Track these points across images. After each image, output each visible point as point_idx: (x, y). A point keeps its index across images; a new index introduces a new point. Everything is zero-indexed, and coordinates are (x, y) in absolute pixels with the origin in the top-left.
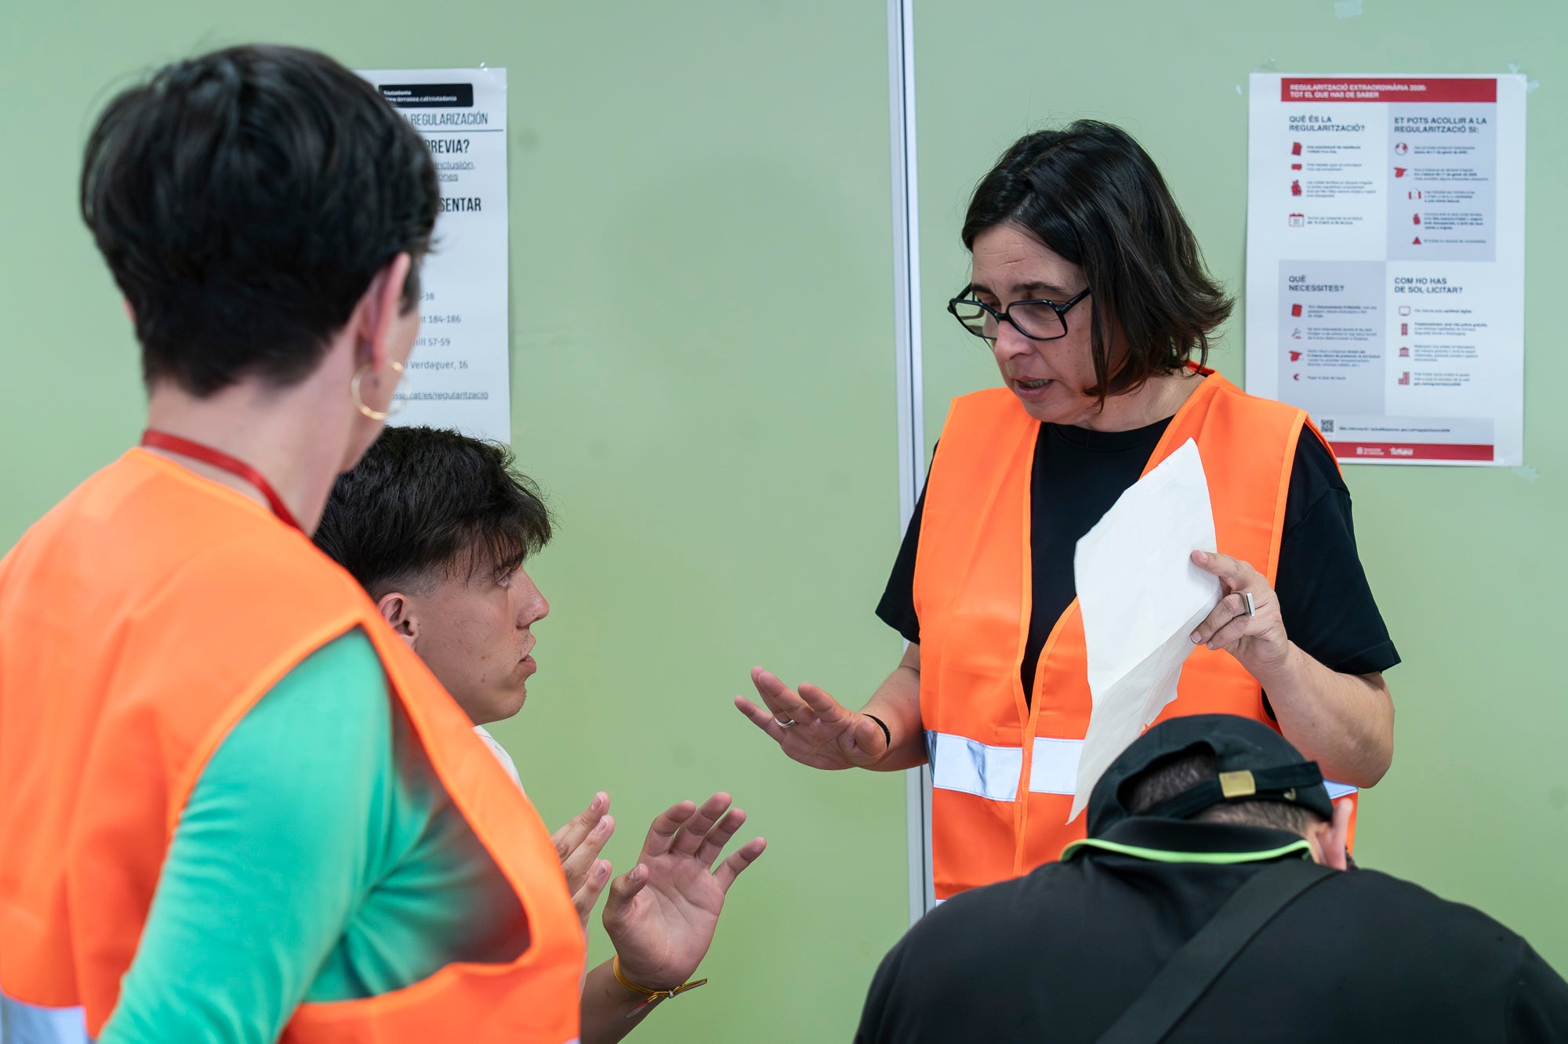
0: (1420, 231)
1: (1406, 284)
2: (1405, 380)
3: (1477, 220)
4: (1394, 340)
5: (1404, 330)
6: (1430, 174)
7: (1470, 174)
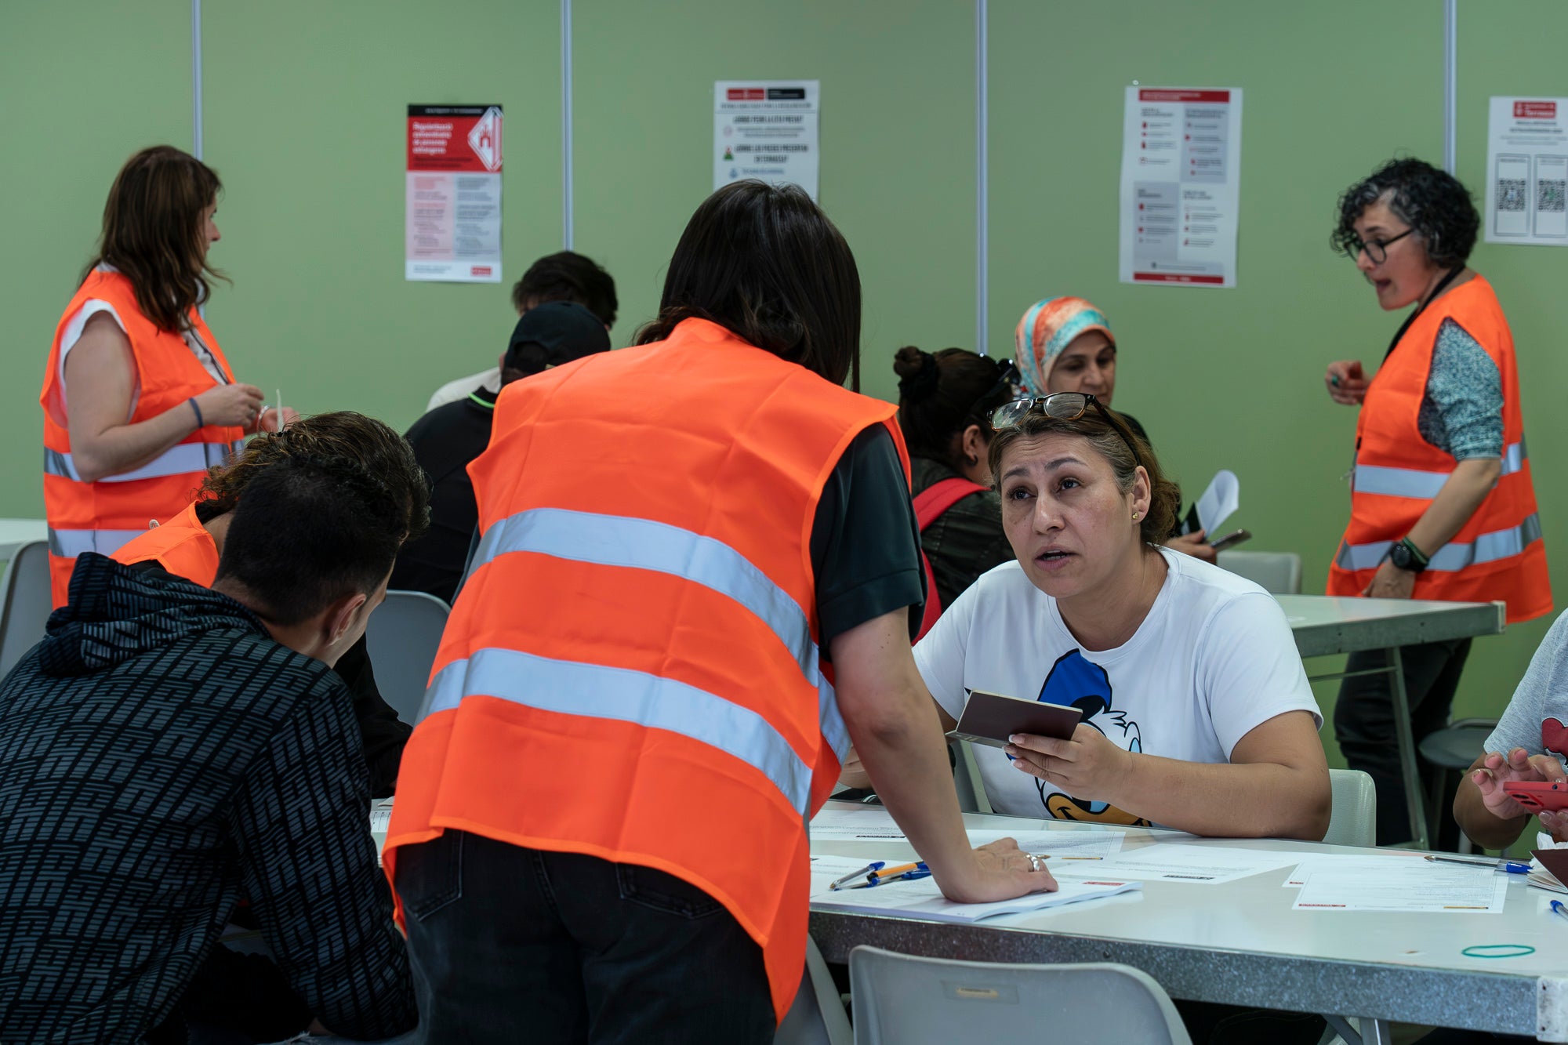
0: (1195, 168)
1: (1189, 195)
2: (1186, 243)
3: (1218, 162)
4: (1183, 223)
5: (1187, 217)
6: (1201, 139)
7: (1216, 139)
